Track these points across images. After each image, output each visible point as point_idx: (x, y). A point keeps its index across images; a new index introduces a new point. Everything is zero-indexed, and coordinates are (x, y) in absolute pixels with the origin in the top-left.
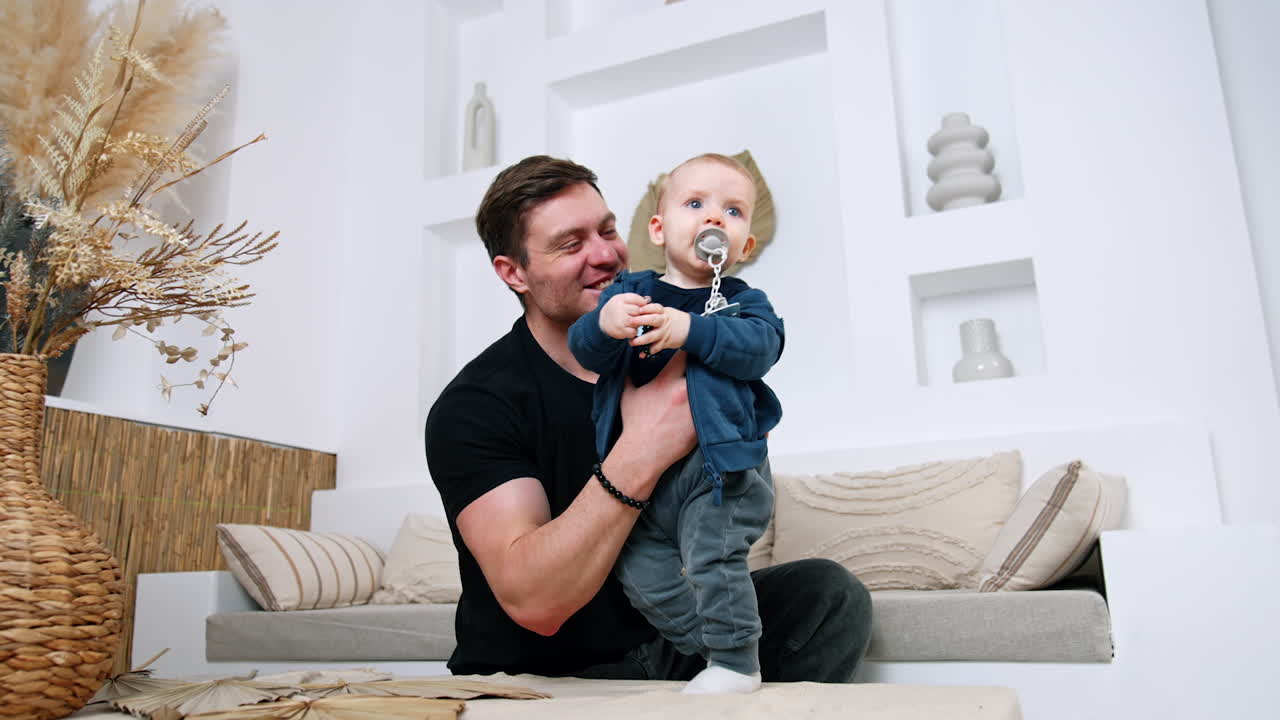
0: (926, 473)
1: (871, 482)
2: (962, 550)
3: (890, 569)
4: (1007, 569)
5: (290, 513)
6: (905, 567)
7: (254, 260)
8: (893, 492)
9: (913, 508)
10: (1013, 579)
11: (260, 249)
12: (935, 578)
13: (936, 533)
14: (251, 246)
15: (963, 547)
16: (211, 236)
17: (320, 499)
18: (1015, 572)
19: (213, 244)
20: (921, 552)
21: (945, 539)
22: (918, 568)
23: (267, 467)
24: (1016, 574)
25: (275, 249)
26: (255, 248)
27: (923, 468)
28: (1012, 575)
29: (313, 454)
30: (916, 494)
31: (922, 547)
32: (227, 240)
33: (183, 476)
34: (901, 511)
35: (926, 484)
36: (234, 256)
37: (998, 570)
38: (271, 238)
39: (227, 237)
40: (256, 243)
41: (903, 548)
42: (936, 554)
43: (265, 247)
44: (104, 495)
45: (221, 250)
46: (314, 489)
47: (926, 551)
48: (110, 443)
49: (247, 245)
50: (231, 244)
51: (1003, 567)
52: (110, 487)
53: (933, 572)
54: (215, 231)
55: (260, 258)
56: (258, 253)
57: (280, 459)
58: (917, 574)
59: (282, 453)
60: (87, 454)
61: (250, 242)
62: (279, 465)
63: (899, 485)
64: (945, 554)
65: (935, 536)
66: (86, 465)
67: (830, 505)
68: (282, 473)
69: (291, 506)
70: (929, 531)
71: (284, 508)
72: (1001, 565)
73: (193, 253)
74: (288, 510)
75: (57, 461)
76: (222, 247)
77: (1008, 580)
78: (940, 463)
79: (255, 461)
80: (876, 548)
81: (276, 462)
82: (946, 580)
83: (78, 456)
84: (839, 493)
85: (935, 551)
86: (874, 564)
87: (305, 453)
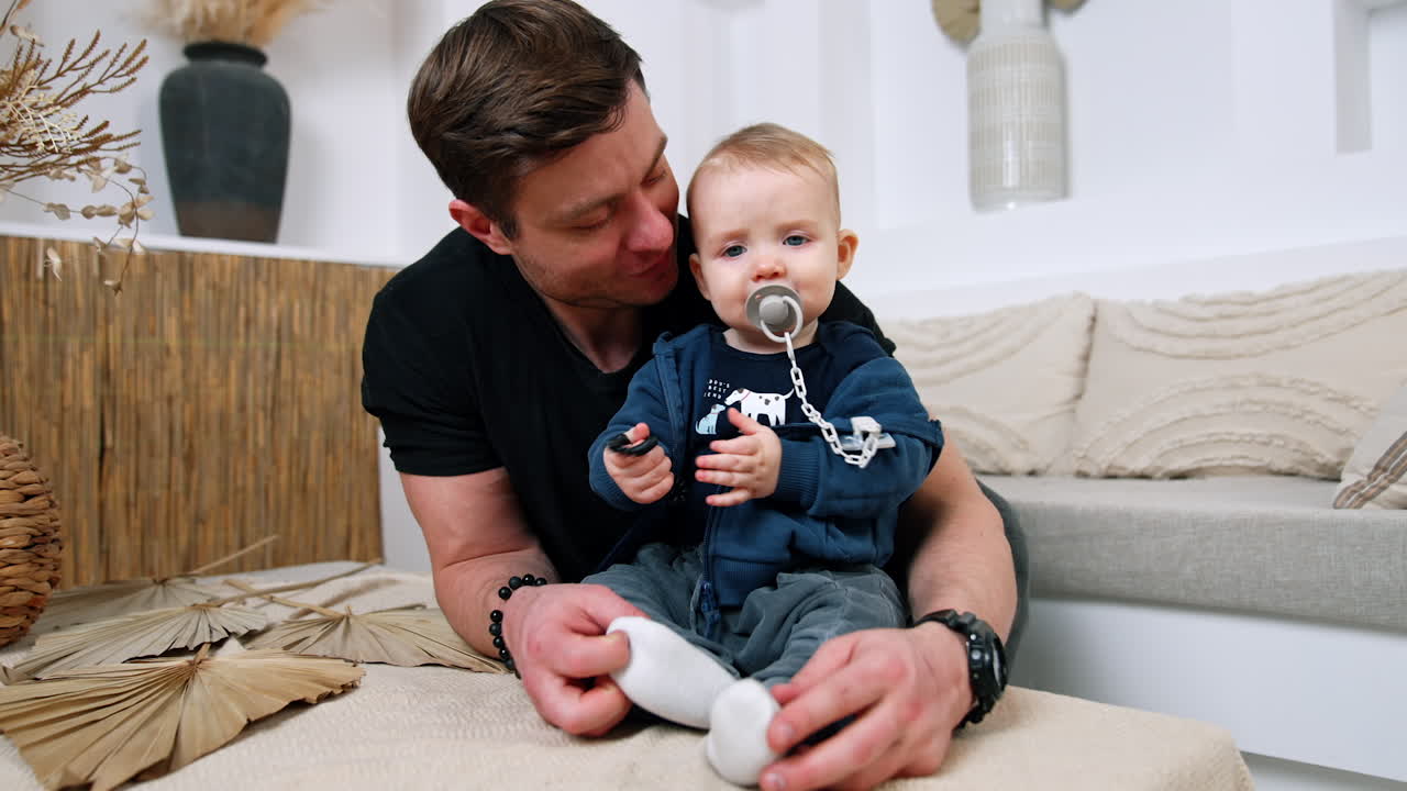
0: (1319, 294)
1: (1230, 309)
2: (1355, 412)
3: (1234, 438)
4: (1385, 470)
6: (1259, 435)
7: (126, 84)
8: (1262, 323)
9: (1288, 347)
10: (1394, 488)
11: (127, 69)
12: (1304, 453)
13: (1313, 384)
14: (117, 66)
15: (1356, 408)
16: (65, 59)
18: (1399, 476)
19: (70, 68)
20: (1285, 414)
21: (1330, 395)
22: (1277, 436)
24: (1401, 480)
25: (146, 66)
26: (122, 68)
27: (1317, 287)
28: (1392, 482)
30: (1294, 326)
31: (1289, 405)
32: (85, 62)
34: (1267, 352)
35: (1317, 310)
36: (100, 82)
37: (1368, 471)
38: (137, 53)
39: (84, 56)
40: (121, 61)
41: (1257, 408)
42: (1308, 417)
43: (134, 64)
44: (332, 346)
45: (83, 76)
47: (1293, 412)
48: (332, 291)
49: (112, 65)
50: (92, 64)
51: (1377, 467)
52: (338, 337)
53: (1301, 443)
54: (68, 52)
55: (133, 80)
56: (128, 74)
58: (1278, 446)
60: (307, 302)
61: (115, 60)
63: (1273, 313)
64: (1324, 417)
65: (1312, 389)
66: (307, 314)
67: (1162, 344)
70: (1302, 381)
72: (1374, 462)
73: (48, 84)
75: (274, 314)
76: (83, 71)
77: (1384, 488)
78: (1344, 279)
80: (1218, 406)
82: (1323, 456)
83: (297, 306)
84: (1180, 326)
85: (1309, 412)
86: (1211, 431)
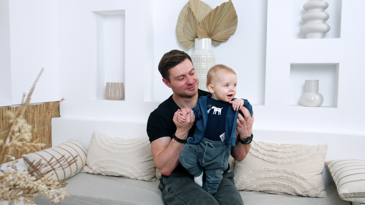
5: (44, 128)
17: (55, 121)
22: (290, 186)
23: (33, 114)
29: (51, 103)
31: (292, 179)
33: (3, 126)
46: (52, 117)
57: (38, 109)
59: (39, 106)
62: (38, 111)
68: (40, 114)
69: (44, 125)
71: (42, 127)
74: (43, 127)
79: (29, 112)
81: (37, 110)
87: (48, 104)
